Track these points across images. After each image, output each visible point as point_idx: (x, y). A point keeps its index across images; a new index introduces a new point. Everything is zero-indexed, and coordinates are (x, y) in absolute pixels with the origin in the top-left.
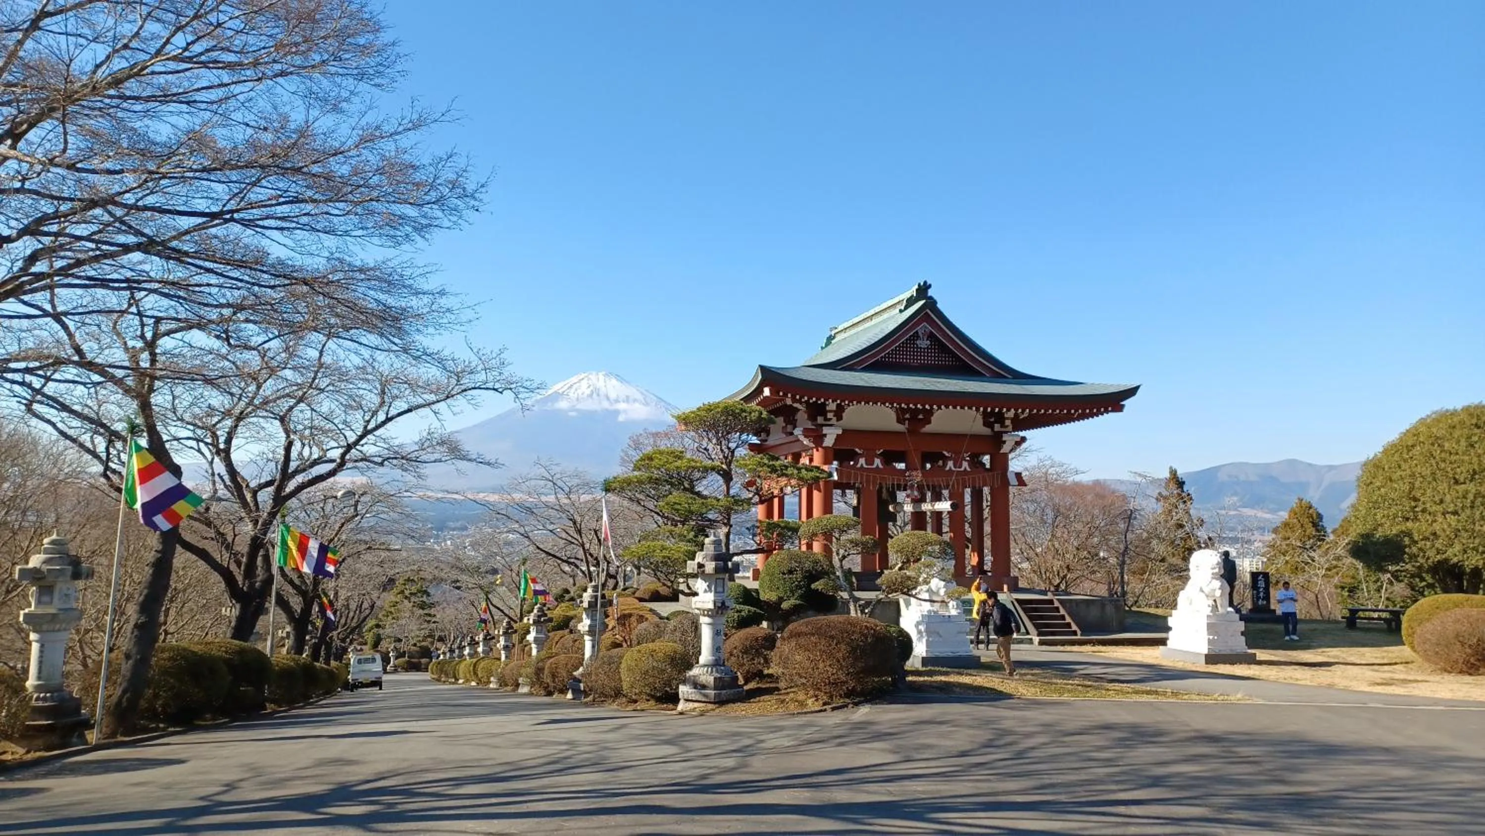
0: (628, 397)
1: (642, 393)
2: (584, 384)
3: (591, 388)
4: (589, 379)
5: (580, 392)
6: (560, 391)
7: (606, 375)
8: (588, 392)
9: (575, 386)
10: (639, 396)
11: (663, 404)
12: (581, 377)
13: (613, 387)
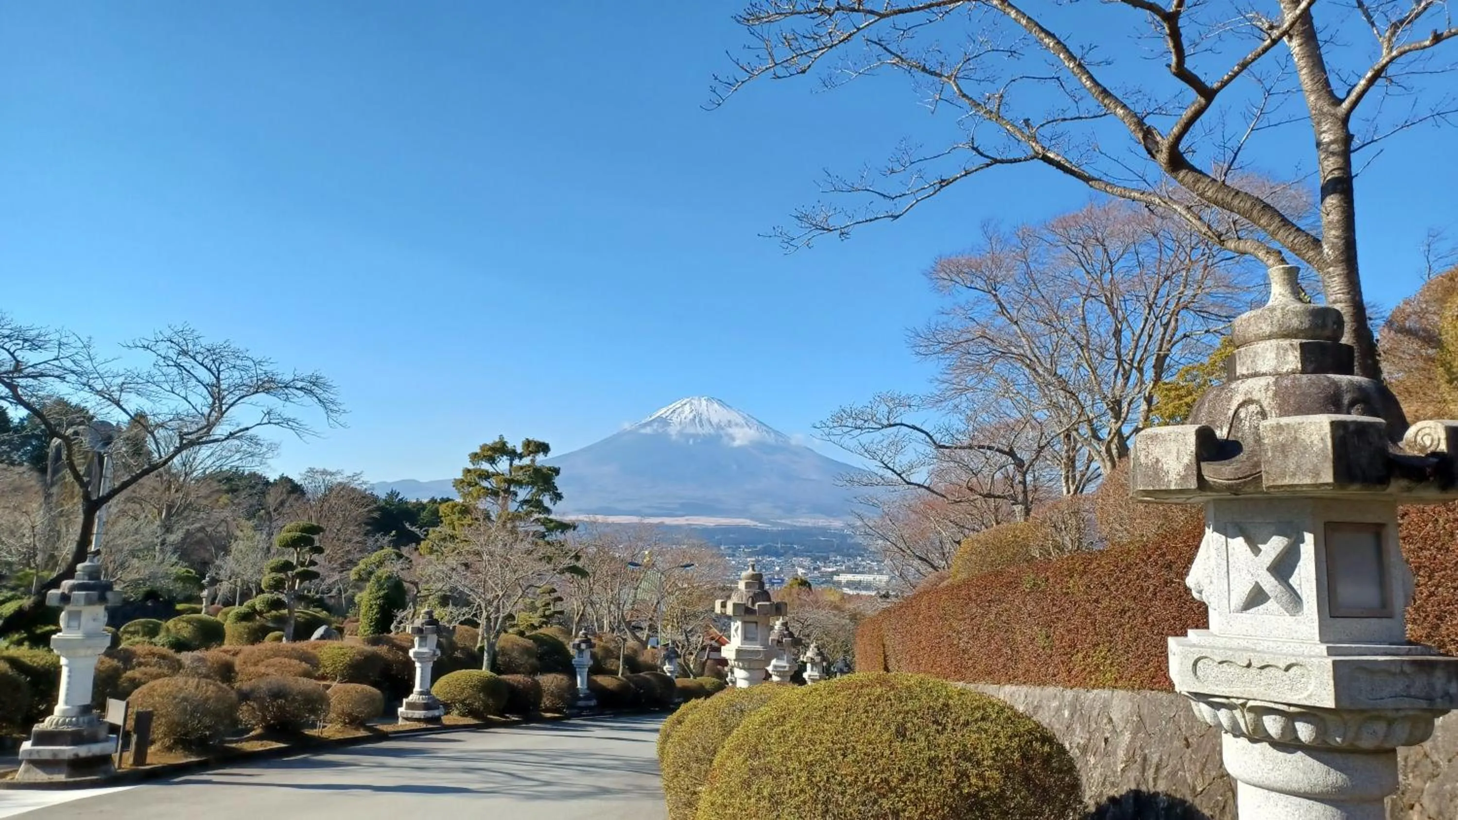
0: (730, 421)
1: (744, 418)
2: (687, 408)
3: (694, 412)
4: (692, 404)
5: (683, 416)
6: (664, 416)
7: (708, 400)
8: (691, 416)
9: (678, 411)
10: (740, 420)
11: (765, 428)
12: (683, 402)
13: (716, 413)
